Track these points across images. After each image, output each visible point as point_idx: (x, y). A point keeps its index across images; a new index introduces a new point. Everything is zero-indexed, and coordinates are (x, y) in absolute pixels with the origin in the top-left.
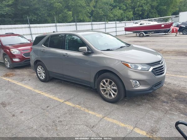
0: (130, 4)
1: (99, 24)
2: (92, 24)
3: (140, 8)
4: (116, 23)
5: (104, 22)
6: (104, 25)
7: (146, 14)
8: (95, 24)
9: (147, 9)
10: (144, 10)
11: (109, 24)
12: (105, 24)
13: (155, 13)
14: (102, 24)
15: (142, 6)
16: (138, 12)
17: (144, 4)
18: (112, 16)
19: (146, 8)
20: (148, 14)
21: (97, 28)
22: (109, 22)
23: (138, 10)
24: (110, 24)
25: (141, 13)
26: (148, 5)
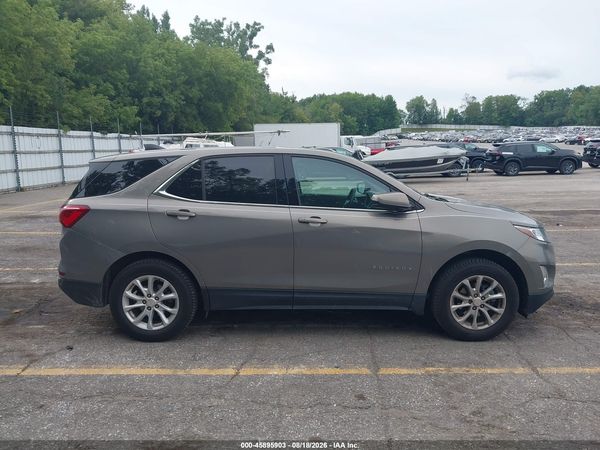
0: (127, 84)
1: (38, 135)
2: (13, 134)
3: (157, 100)
4: (92, 137)
5: (54, 131)
6: (55, 140)
7: (171, 118)
8: (23, 134)
9: (174, 103)
10: (167, 106)
11: (70, 137)
12: (59, 136)
13: (194, 117)
14: (47, 135)
15: (159, 94)
16: (149, 110)
17: (165, 86)
18: (76, 111)
19: (171, 99)
20: (176, 119)
21: (32, 150)
22: (72, 133)
23: (149, 104)
24: (73, 137)
25: (159, 113)
26: (177, 92)
